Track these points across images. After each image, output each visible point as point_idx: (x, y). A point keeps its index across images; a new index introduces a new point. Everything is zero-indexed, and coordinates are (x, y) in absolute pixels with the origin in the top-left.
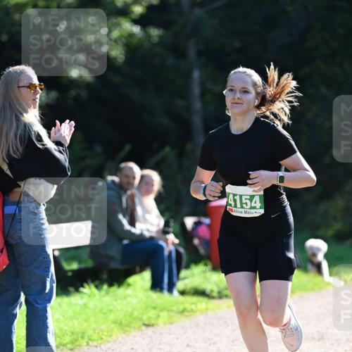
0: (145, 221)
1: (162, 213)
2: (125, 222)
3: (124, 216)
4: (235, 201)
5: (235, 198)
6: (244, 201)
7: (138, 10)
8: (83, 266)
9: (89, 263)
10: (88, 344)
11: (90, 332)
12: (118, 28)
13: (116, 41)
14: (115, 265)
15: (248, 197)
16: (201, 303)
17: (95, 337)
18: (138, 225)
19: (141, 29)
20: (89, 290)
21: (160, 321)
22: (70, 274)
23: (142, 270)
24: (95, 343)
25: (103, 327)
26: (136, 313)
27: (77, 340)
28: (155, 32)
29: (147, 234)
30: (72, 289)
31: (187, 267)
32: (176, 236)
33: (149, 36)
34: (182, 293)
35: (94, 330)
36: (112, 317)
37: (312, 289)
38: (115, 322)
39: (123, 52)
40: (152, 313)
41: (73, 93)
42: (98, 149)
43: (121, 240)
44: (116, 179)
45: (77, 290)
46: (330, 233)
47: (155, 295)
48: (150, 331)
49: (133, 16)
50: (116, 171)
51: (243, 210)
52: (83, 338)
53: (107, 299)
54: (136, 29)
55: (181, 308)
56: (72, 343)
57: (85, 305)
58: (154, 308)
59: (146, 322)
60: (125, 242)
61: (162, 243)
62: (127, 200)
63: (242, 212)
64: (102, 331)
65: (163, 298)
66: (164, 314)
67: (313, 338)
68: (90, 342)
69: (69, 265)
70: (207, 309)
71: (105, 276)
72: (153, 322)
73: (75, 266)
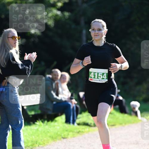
0: (63, 94)
1: (70, 90)
2: (54, 94)
3: (54, 92)
4: (94, 75)
5: (95, 74)
6: (99, 75)
7: (60, 4)
8: (36, 113)
9: (39, 112)
10: (39, 146)
11: (39, 141)
12: (51, 12)
13: (50, 18)
14: (50, 113)
15: (102, 74)
16: (87, 128)
17: (42, 143)
18: (59, 95)
19: (61, 13)
20: (39, 123)
21: (69, 136)
22: (31, 116)
23: (61, 115)
24: (41, 146)
25: (45, 139)
26: (59, 133)
27: (34, 144)
28: (67, 14)
29: (64, 100)
30: (32, 123)
31: (81, 113)
32: (76, 100)
33: (64, 16)
34: (79, 124)
35: (41, 140)
36: (49, 134)
37: (134, 123)
38: (50, 137)
39: (53, 22)
40: (66, 133)
41: (32, 40)
42: (43, 63)
43: (52, 102)
44: (50, 76)
45: (34, 123)
46: (141, 99)
47: (67, 125)
48: (65, 140)
49: (57, 7)
50: (50, 73)
51: (98, 80)
52: (36, 143)
53: (47, 127)
54: (59, 13)
55: (78, 131)
56: (32, 145)
57: (37, 130)
58: (67, 131)
59: (63, 137)
60: (54, 103)
61: (70, 103)
62: (55, 85)
63: (97, 81)
64: (45, 140)
65: (70, 126)
66: (71, 134)
67: (134, 143)
68: (40, 145)
69: (31, 113)
70: (89, 131)
71: (46, 117)
72: (66, 136)
73: (33, 113)
